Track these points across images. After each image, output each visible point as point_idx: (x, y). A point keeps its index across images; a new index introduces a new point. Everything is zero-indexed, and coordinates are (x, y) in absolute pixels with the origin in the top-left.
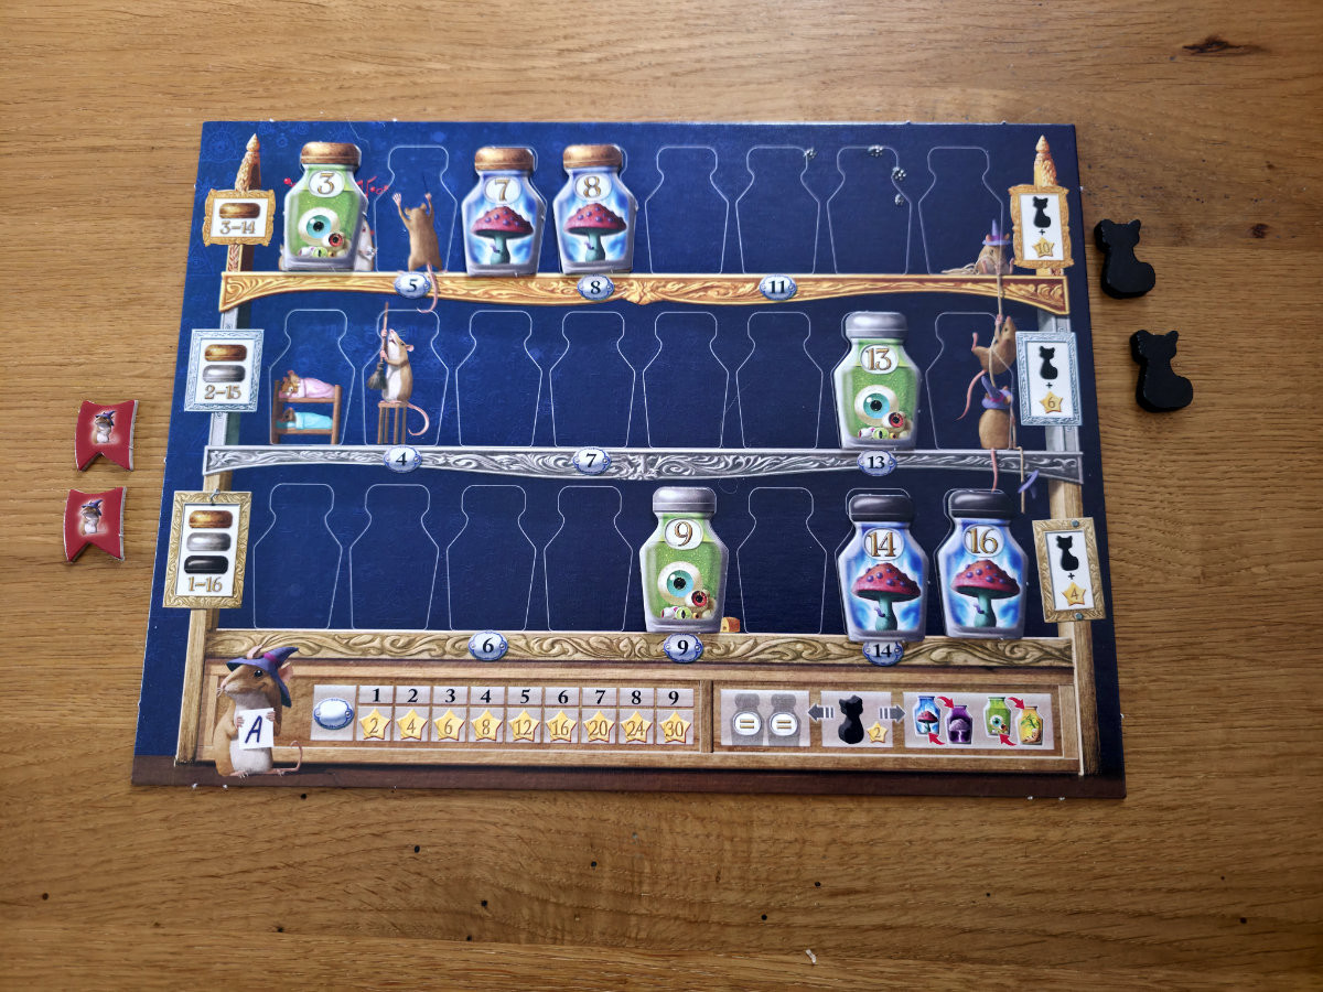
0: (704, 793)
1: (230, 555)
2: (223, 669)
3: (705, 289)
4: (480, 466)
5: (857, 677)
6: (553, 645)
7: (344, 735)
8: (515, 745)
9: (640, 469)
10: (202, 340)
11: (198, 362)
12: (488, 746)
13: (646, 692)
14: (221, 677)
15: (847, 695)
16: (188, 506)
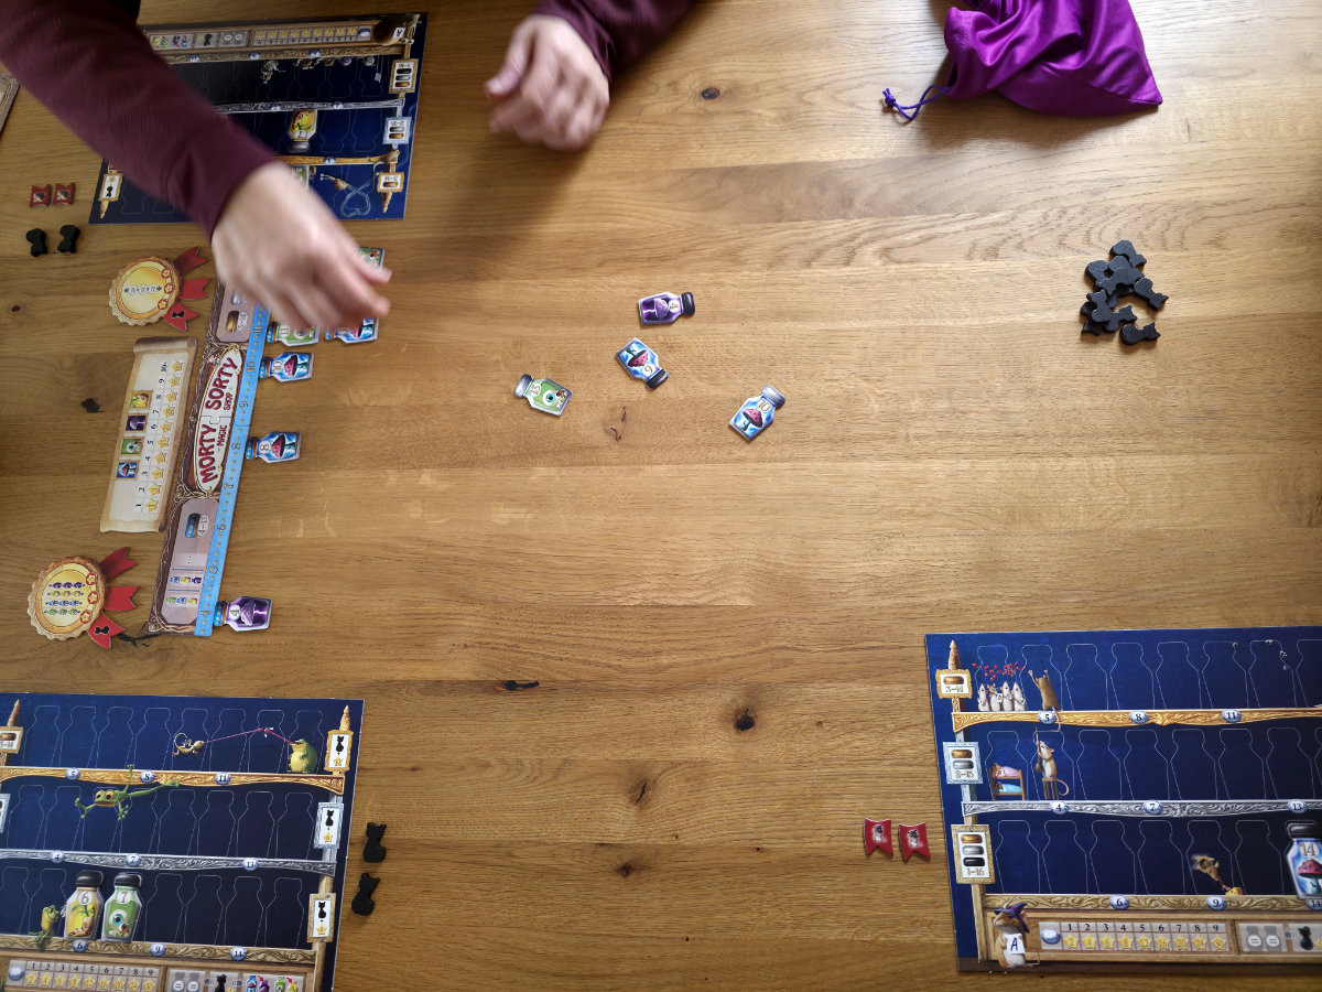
0: (1239, 975)
1: (985, 856)
2: (993, 914)
3: (1195, 717)
4: (1098, 811)
5: (1305, 916)
6: (1151, 902)
7: (1058, 947)
8: (1142, 951)
9: (1178, 811)
10: (948, 747)
11: (949, 761)
12: (1128, 952)
13: (1202, 925)
14: (993, 918)
15: (1302, 925)
16: (958, 832)
